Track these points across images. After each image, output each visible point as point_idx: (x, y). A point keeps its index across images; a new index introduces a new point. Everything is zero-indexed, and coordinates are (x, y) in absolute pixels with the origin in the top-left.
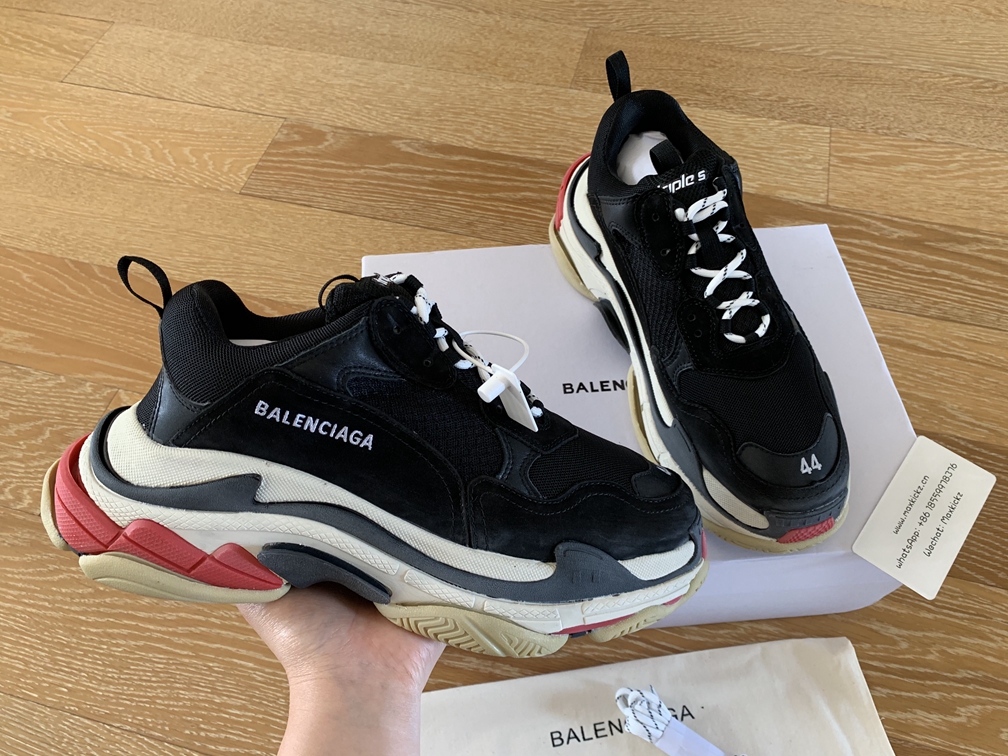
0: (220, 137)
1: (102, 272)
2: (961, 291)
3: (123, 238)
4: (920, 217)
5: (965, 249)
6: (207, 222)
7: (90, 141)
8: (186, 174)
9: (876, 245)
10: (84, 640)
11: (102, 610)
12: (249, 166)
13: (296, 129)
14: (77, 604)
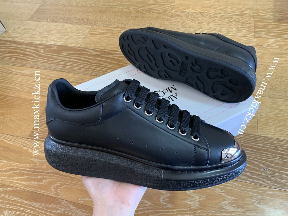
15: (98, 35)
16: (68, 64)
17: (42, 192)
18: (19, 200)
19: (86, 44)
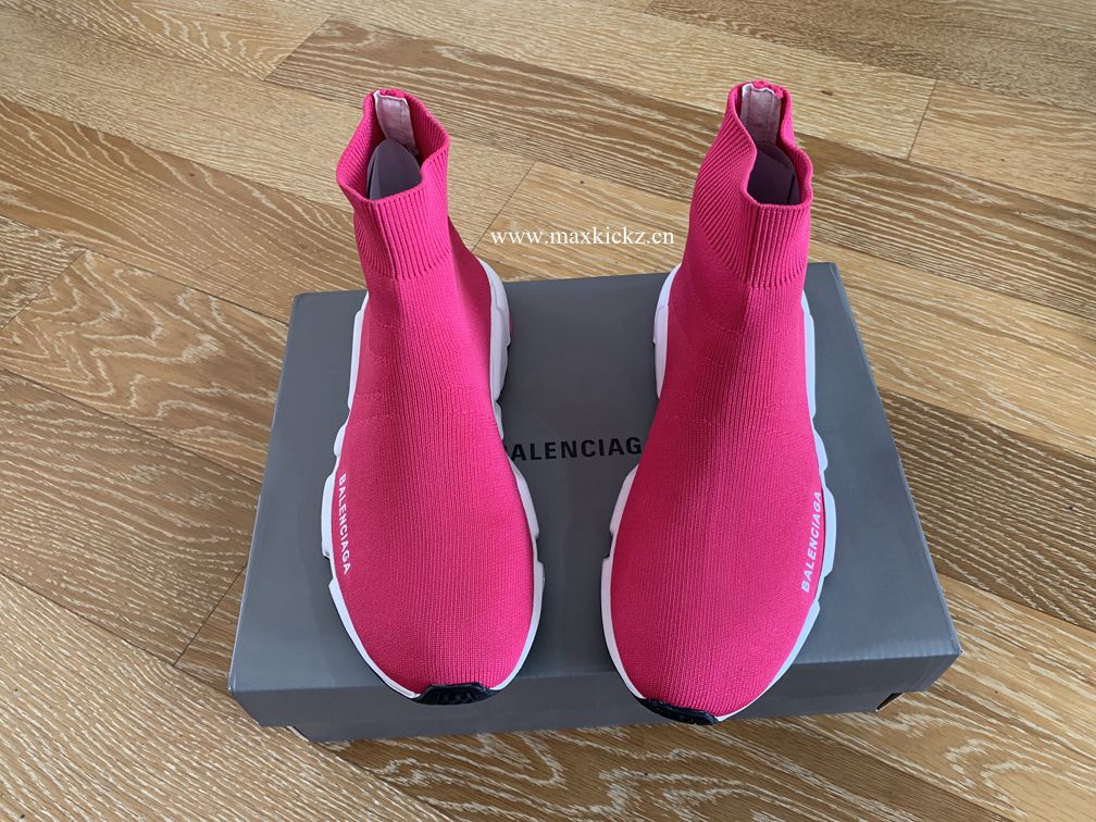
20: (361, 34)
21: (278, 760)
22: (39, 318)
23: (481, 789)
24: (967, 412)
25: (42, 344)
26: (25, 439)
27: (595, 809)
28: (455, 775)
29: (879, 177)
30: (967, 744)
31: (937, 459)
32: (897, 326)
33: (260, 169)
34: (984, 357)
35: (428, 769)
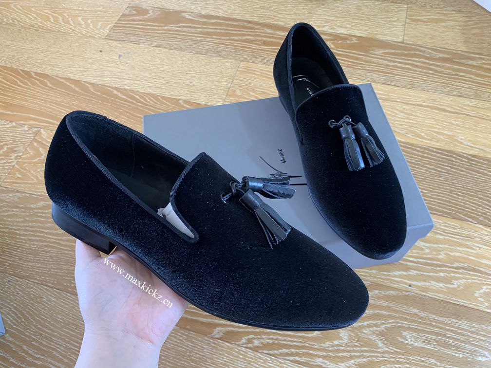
0: (96, 12)
1: (36, 75)
2: (470, 83)
3: (46, 59)
4: (452, 47)
5: (474, 63)
6: (88, 52)
7: (33, 15)
8: (79, 29)
9: (427, 61)
10: (18, 242)
11: (27, 228)
12: (110, 26)
13: (134, 9)
14: (16, 226)
15: (428, 23)
16: (395, 72)
17: (461, 302)
18: (423, 314)
19: (412, 37)
20: (146, 12)
21: (193, 346)
22: (27, 164)
23: (285, 342)
24: (452, 149)
25: (32, 176)
26: (36, 221)
27: (336, 342)
28: (272, 339)
29: (393, 51)
30: (482, 289)
31: (444, 171)
32: (415, 116)
33: (114, 80)
34: (454, 124)
35: (260, 338)
